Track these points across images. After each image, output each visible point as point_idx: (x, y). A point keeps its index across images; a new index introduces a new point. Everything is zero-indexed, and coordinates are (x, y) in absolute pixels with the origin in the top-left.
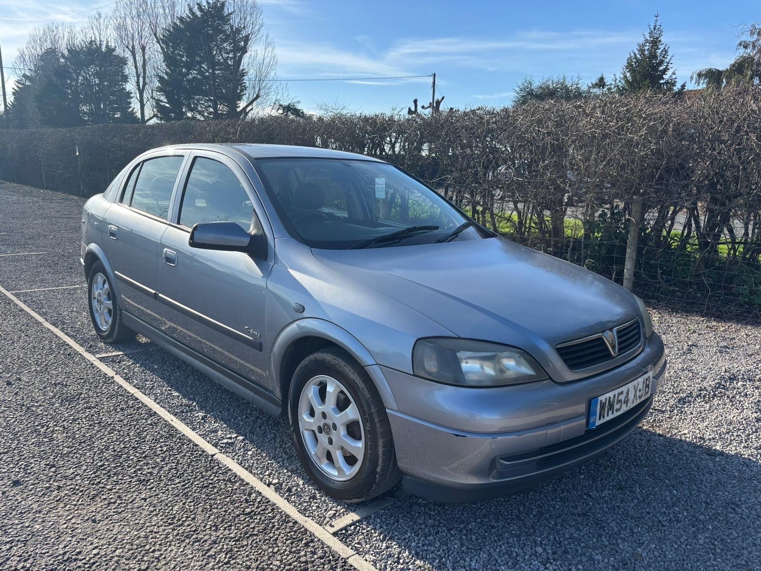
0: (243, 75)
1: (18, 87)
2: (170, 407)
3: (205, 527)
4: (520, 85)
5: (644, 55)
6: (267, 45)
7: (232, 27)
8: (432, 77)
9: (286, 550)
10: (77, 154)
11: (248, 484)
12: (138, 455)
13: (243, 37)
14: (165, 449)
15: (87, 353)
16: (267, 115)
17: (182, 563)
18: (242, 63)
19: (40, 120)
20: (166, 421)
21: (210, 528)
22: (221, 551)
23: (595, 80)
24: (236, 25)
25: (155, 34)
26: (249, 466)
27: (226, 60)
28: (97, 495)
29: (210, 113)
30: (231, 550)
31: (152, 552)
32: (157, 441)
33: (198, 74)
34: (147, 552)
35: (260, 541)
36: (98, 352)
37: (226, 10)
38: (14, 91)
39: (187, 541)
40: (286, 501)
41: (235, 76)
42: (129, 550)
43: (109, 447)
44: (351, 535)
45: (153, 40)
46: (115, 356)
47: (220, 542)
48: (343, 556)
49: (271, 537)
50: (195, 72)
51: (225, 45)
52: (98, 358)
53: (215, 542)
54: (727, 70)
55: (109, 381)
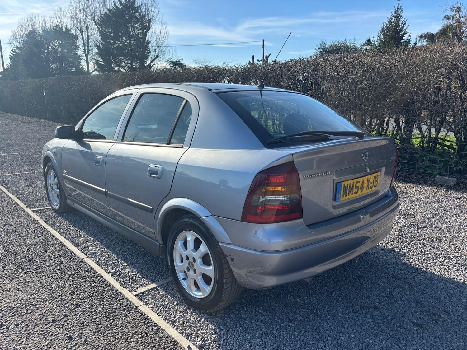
0: (148, 43)
1: (13, 54)
2: (66, 235)
3: (67, 293)
4: (319, 45)
5: (391, 24)
6: (163, 24)
7: (140, 15)
8: (262, 42)
9: (107, 303)
10: (44, 94)
11: (97, 272)
12: (41, 259)
13: (147, 20)
14: (56, 256)
15: (27, 208)
16: (163, 68)
17: (50, 310)
18: (147, 36)
19: (26, 74)
20: (62, 242)
21: (70, 294)
22: (72, 304)
23: (365, 41)
24: (143, 13)
25: (94, 20)
26: (101, 264)
27: (137, 35)
28: (14, 279)
29: (129, 67)
30: (78, 304)
31: (36, 305)
32: (54, 252)
33: (120, 44)
34: (33, 305)
35: (94, 299)
36: (33, 208)
37: (136, 4)
38: (10, 57)
39: (56, 300)
40: (115, 280)
41: (143, 45)
42: (24, 304)
43: (26, 256)
44: (145, 296)
45: (93, 23)
46: (43, 209)
47: (73, 300)
48: (137, 305)
49: (101, 298)
50: (119, 42)
51: (137, 25)
52: (32, 211)
53: (70, 300)
54: (437, 33)
55: (35, 222)
